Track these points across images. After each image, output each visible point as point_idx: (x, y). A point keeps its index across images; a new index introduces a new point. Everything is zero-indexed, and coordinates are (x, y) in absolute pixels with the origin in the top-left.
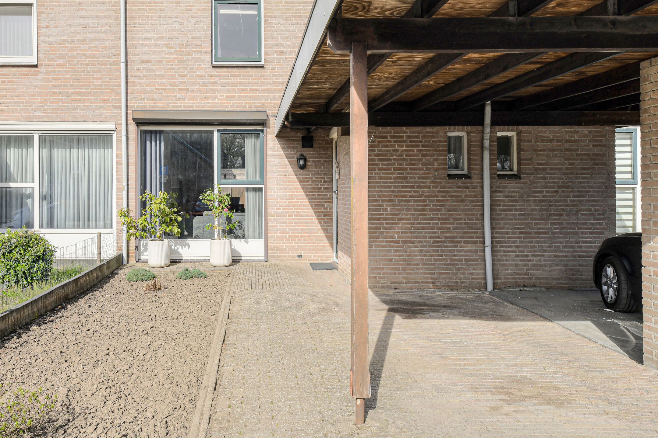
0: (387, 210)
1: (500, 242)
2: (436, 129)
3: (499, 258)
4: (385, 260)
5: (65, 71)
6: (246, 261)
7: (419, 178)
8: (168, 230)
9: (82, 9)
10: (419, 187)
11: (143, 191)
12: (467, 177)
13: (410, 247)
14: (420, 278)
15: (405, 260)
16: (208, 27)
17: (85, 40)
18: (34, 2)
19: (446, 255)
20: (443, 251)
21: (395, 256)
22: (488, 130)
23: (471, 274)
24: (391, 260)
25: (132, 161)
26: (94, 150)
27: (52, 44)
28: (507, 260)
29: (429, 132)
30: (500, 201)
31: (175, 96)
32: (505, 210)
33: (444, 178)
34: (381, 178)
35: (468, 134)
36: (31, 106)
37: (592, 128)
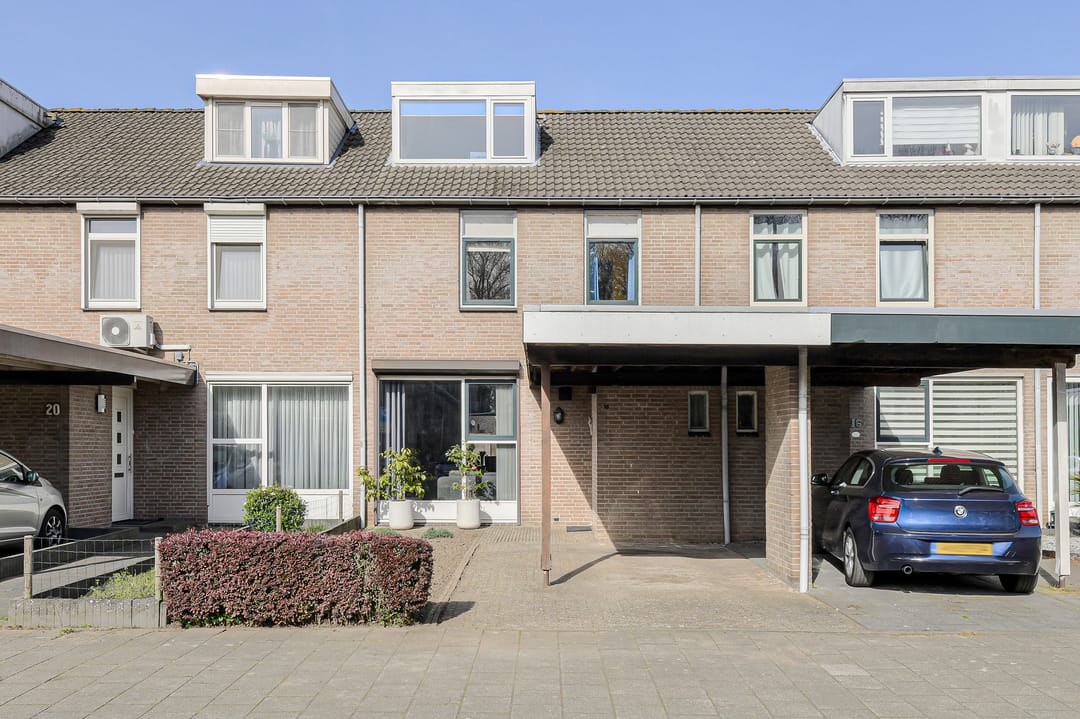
0: (629, 466)
1: (739, 497)
2: (677, 388)
3: (739, 513)
4: (627, 514)
5: (297, 316)
6: (497, 524)
7: (661, 436)
8: (411, 489)
9: (316, 248)
10: (660, 444)
11: (383, 448)
12: (707, 434)
13: (651, 502)
14: (661, 532)
15: (646, 515)
16: (455, 268)
17: (319, 283)
18: (263, 240)
19: (686, 510)
20: (683, 506)
21: (637, 510)
22: (724, 390)
23: (711, 528)
24: (633, 515)
25: (371, 414)
26: (326, 402)
27: (283, 286)
28: (746, 515)
29: (669, 392)
30: (739, 458)
31: (419, 343)
32: (743, 467)
33: (685, 436)
34: (624, 436)
35: (710, 392)
36: (259, 355)
37: (827, 389)
